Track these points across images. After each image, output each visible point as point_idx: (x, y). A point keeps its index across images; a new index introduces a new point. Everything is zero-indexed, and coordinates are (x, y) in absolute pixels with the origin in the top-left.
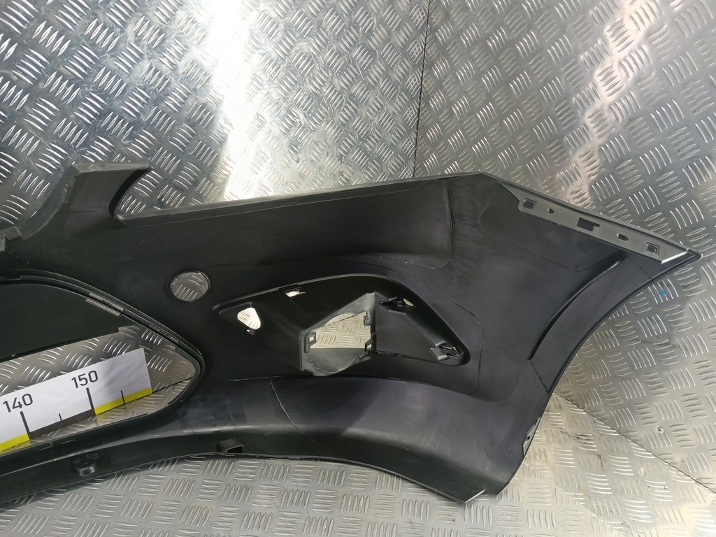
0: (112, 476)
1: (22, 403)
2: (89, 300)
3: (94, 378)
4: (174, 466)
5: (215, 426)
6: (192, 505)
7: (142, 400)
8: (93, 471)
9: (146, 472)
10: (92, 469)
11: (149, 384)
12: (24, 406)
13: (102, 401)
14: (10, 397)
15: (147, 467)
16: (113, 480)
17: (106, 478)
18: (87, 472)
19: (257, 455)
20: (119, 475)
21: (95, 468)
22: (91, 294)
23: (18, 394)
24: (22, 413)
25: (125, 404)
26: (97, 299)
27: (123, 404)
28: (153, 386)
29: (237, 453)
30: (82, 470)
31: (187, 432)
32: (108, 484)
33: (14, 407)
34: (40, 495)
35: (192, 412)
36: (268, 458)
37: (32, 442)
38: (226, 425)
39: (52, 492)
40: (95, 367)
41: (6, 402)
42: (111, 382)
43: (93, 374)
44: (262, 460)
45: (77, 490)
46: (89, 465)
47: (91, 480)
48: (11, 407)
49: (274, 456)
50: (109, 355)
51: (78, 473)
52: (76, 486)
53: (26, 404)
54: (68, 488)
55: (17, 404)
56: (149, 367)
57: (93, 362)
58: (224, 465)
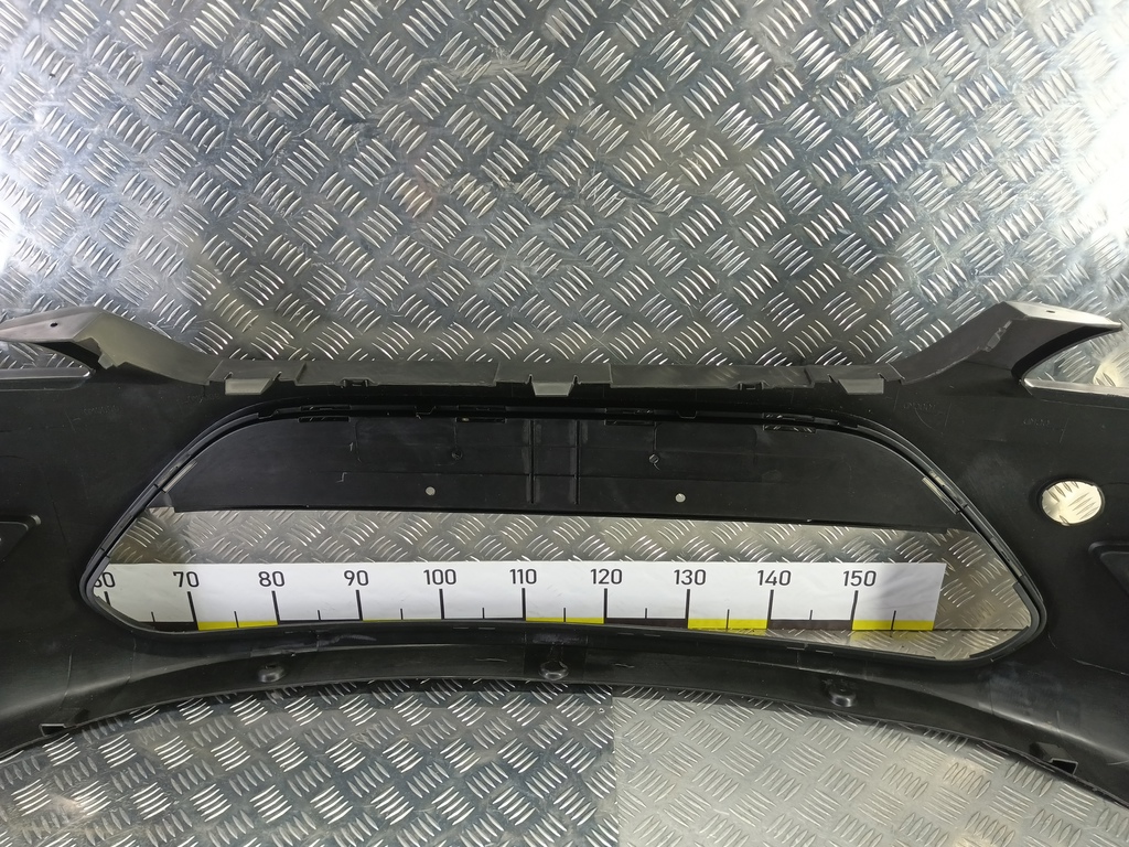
0: (873, 722)
1: (778, 580)
2: (926, 481)
3: (869, 581)
4: (960, 746)
5: (1027, 715)
6: (984, 813)
7: (916, 635)
8: (849, 705)
9: (920, 737)
10: (849, 702)
11: (932, 617)
12: (778, 584)
13: (866, 616)
14: (768, 567)
15: (922, 731)
16: (873, 728)
17: (864, 721)
18: (842, 702)
19: (1096, 788)
20: (882, 724)
21: (854, 702)
22: (933, 475)
23: (778, 567)
24: (772, 591)
25: (892, 630)
26: (936, 482)
27: (890, 631)
28: (936, 621)
29: (1063, 771)
30: (836, 697)
31: (984, 706)
32: (866, 731)
33: (767, 582)
34: (778, 706)
35: (998, 682)
36: (1113, 800)
37: (768, 632)
38: (1046, 721)
39: (791, 708)
40: (878, 567)
41: (762, 572)
42: (888, 594)
43: (871, 576)
44: (1101, 799)
45: (825, 721)
46: (847, 694)
47: (843, 714)
48: (764, 580)
49: (1123, 802)
50: (900, 559)
51: (831, 698)
52: (824, 714)
53: (781, 583)
54: (814, 712)
55: (771, 579)
56: (942, 593)
57: (878, 560)
58: (1035, 779)
